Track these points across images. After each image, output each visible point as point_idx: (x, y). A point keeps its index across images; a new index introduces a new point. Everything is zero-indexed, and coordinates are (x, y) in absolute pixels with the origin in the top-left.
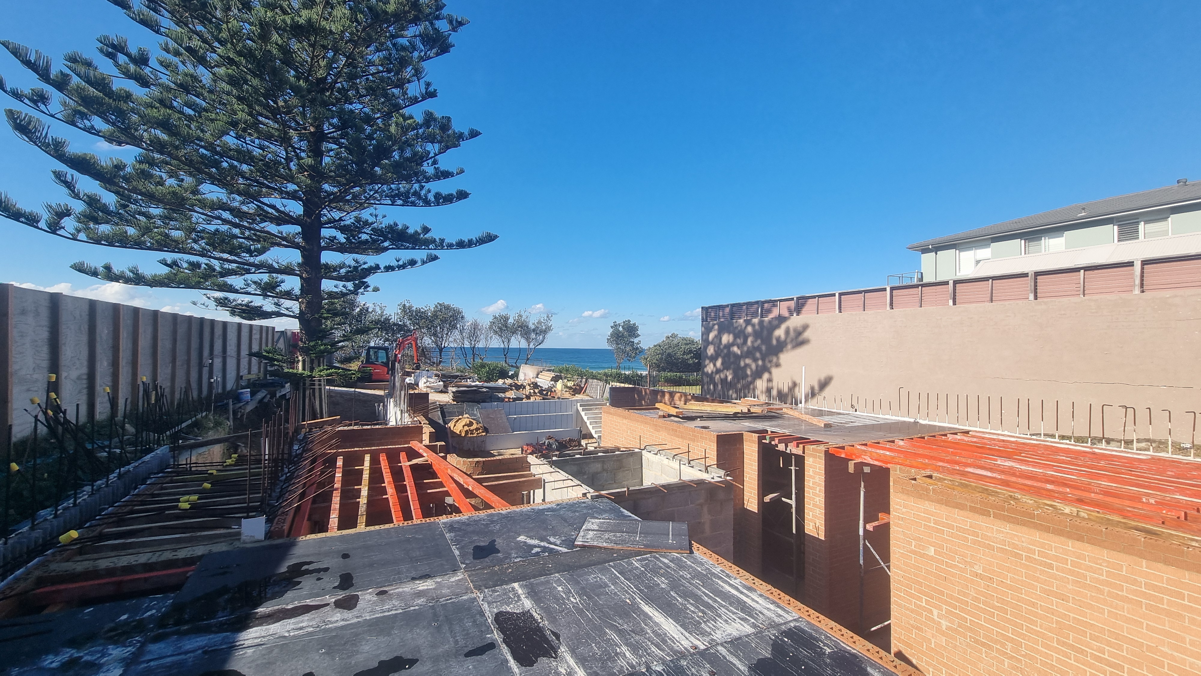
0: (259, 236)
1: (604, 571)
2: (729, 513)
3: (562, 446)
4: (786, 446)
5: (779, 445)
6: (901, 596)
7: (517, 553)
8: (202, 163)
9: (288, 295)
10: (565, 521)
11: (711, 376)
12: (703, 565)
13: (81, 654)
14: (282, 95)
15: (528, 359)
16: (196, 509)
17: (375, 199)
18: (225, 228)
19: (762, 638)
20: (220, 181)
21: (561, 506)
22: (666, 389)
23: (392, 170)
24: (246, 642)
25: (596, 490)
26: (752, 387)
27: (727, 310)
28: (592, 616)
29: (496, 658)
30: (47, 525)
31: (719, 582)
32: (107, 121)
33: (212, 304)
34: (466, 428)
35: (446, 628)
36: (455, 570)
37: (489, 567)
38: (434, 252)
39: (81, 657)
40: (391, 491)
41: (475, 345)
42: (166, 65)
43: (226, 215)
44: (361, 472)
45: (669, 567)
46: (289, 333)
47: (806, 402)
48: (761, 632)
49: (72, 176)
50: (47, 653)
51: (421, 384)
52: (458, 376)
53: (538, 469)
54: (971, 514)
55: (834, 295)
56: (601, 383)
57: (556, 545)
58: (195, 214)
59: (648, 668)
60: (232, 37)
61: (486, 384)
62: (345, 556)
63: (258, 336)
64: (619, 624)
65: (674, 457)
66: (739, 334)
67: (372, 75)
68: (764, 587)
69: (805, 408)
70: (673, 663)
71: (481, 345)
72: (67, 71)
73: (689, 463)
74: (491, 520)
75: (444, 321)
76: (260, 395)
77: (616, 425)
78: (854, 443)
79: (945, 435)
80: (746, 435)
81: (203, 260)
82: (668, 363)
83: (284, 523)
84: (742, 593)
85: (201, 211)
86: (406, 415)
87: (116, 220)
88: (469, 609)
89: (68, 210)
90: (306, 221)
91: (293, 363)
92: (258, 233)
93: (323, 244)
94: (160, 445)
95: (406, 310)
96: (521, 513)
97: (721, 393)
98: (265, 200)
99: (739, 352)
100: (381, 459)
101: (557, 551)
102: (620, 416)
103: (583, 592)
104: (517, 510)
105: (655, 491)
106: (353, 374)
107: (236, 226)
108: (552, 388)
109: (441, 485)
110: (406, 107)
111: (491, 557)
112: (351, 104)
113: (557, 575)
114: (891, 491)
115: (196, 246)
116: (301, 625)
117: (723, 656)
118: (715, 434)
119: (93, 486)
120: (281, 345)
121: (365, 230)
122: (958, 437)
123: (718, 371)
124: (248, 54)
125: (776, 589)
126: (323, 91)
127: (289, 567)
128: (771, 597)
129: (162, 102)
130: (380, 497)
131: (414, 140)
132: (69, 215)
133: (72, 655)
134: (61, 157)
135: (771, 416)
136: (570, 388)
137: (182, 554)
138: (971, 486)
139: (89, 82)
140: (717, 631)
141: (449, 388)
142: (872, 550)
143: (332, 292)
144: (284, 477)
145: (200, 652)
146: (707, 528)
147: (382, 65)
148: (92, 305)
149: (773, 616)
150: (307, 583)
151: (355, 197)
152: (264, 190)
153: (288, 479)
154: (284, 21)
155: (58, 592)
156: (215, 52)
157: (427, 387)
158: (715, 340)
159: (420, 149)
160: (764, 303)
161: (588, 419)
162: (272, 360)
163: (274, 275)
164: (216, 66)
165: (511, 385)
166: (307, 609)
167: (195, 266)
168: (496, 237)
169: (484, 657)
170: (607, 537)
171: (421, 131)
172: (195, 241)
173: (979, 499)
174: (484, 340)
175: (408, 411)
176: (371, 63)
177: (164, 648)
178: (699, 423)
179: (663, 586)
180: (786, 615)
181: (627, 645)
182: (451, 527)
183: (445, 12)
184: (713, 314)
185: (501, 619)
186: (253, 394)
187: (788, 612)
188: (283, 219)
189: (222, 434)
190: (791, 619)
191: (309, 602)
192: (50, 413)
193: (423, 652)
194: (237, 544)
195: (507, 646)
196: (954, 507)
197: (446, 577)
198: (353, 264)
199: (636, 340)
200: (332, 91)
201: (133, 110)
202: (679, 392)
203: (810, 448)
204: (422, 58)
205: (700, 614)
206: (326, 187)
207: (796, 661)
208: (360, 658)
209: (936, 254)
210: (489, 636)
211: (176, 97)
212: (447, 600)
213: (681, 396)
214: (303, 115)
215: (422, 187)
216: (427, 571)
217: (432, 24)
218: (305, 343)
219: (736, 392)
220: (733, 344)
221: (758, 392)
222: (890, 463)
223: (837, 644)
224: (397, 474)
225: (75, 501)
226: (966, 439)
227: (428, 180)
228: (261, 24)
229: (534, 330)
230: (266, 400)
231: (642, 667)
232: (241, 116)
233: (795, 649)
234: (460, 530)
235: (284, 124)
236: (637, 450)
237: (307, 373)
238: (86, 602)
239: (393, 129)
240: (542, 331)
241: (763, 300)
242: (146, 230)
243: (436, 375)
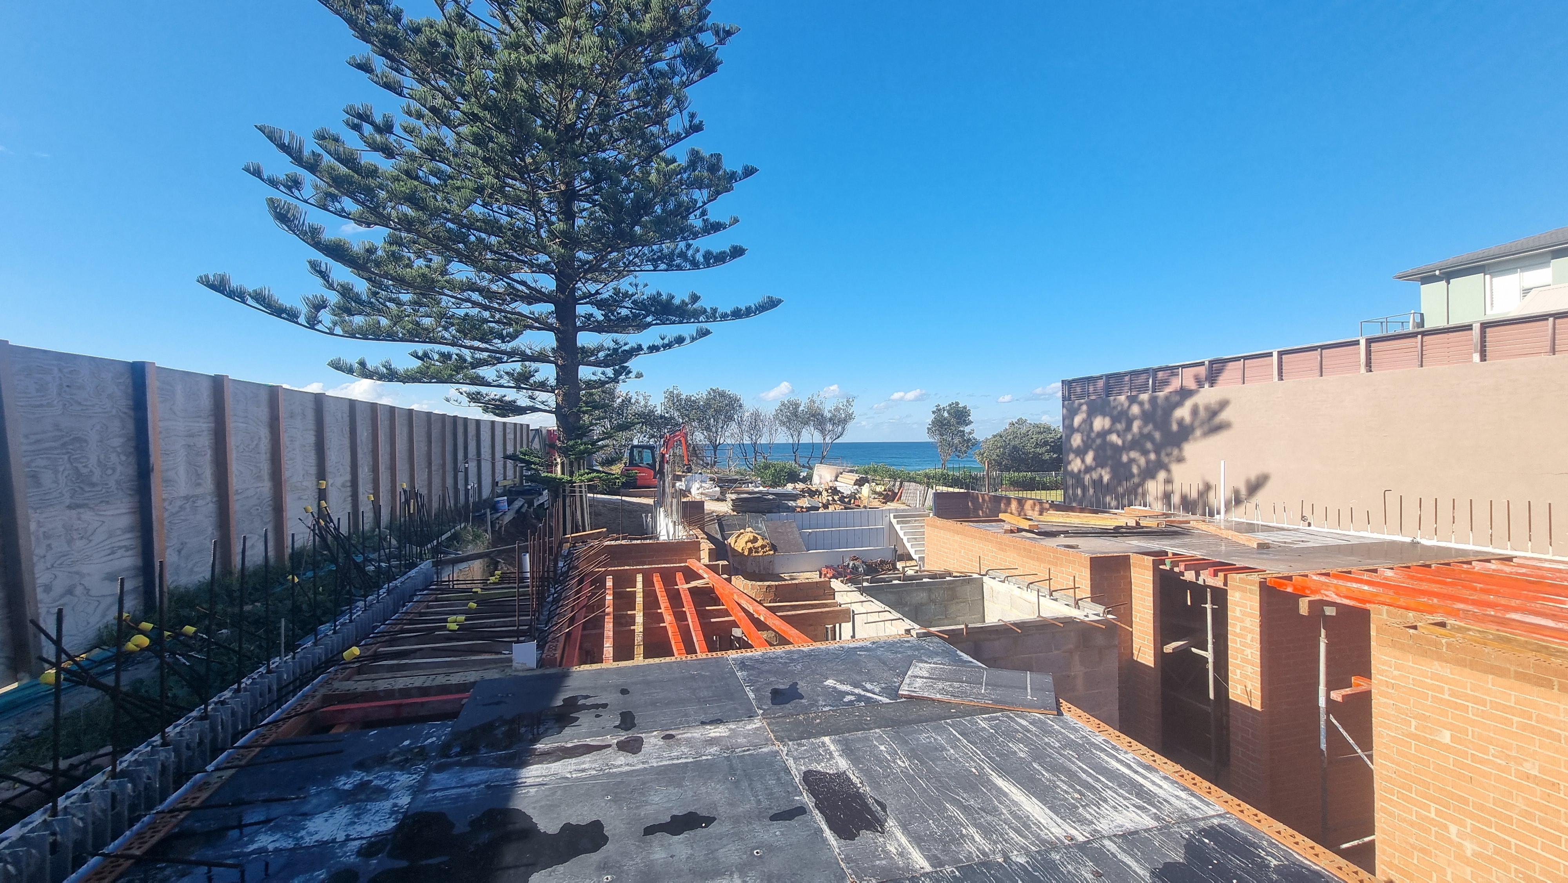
0: (510, 318)
1: (939, 729)
2: (1111, 665)
3: (872, 569)
4: (1198, 575)
5: (1186, 573)
6: (1392, 800)
7: (825, 701)
8: (450, 239)
9: (542, 386)
10: (884, 663)
11: (1078, 477)
12: (1077, 731)
13: (371, 778)
14: (529, 151)
15: (823, 457)
16: (465, 631)
17: (635, 264)
18: (475, 311)
19: (1169, 835)
20: (468, 258)
21: (877, 646)
22: (1011, 494)
23: (654, 229)
24: (528, 780)
25: (922, 626)
26: (1140, 490)
27: (1101, 383)
28: (926, 785)
29: (808, 826)
30: (327, 641)
31: (1102, 755)
32: (357, 201)
33: (465, 399)
34: (750, 545)
35: (745, 784)
36: (751, 716)
37: (792, 716)
38: (705, 326)
39: (371, 781)
40: (669, 619)
41: (756, 440)
42: (409, 131)
43: (476, 296)
44: (633, 595)
45: (1028, 731)
46: (544, 432)
47: (1226, 512)
48: (1167, 827)
49: (326, 264)
50: (340, 775)
51: (694, 491)
52: (736, 480)
53: (845, 596)
54: (1517, 683)
55: (1270, 355)
56: (921, 488)
57: (874, 693)
58: (444, 297)
59: (1007, 858)
60: (476, 88)
61: (772, 490)
62: (624, 692)
63: (512, 436)
64: (963, 798)
65: (1028, 587)
66: (1121, 417)
67: (626, 112)
68: (1171, 767)
69: (1226, 521)
70: (1041, 855)
71: (763, 440)
72: (319, 150)
73: (1051, 595)
74: (791, 658)
75: (718, 411)
76: (517, 504)
77: (944, 543)
78: (1306, 572)
79: (1470, 563)
80: (1134, 559)
81: (454, 350)
82: (1013, 459)
83: (555, 650)
84: (1136, 772)
85: (450, 293)
86: (681, 527)
87: (368, 310)
88: (771, 764)
89: (324, 302)
90: (559, 298)
91: (550, 466)
92: (509, 315)
93: (578, 324)
94: (422, 559)
95: (674, 399)
96: (827, 652)
97: (1094, 499)
98: (515, 276)
99: (1120, 442)
100: (655, 579)
101: (876, 701)
102: (949, 530)
103: (912, 754)
104: (821, 647)
105: (1003, 631)
106: (618, 478)
107: (486, 308)
108: (856, 494)
109: (726, 613)
110: (667, 147)
111: (793, 703)
112: (604, 151)
113: (877, 730)
114: (1373, 643)
115: (447, 335)
116: (583, 766)
117: (1112, 853)
118: (1088, 556)
119: (365, 601)
120: (536, 445)
121: (625, 304)
122: (1493, 566)
123: (1088, 470)
124: (492, 107)
125: (1188, 772)
126: (572, 140)
127: (564, 700)
128: (1180, 780)
129: (407, 173)
130: (657, 625)
131: (677, 188)
132: (325, 307)
133: (363, 777)
134: (318, 245)
135: (1171, 532)
136: (880, 494)
137: (456, 679)
138: (1516, 640)
139: (339, 159)
140: (1101, 820)
141: (727, 495)
142: (1341, 730)
143: (590, 380)
144: (551, 598)
145: (483, 786)
146: (1080, 683)
147: (638, 99)
148: (352, 404)
149: (1186, 807)
150: (585, 720)
151: (613, 264)
152: (513, 264)
153: (556, 601)
154: (529, 62)
155: (342, 711)
156: (458, 109)
157: (702, 494)
158: (1083, 425)
159: (685, 198)
160: (1156, 371)
161: (905, 534)
162: (529, 463)
163: (527, 363)
164: (459, 125)
165: (803, 491)
166: (589, 749)
167: (445, 357)
168: (780, 301)
169: (793, 822)
170: (940, 687)
171: (685, 176)
172: (446, 329)
173: (1532, 661)
174: (767, 434)
175: (682, 523)
176: (625, 98)
177: (448, 779)
178: (1062, 540)
179: (1022, 755)
180: (1205, 808)
181: (975, 825)
182: (743, 664)
183: (709, 21)
184: (1078, 390)
185: (812, 779)
186: (510, 503)
187: (1208, 804)
188: (535, 296)
189: (481, 549)
190: (1213, 813)
191: (589, 741)
192: (323, 523)
193: (721, 810)
194: (509, 672)
195: (821, 812)
196: (1486, 672)
197: (741, 724)
198: (612, 345)
199: (967, 429)
200: (583, 138)
201: (381, 187)
202: (1031, 499)
203: (1235, 578)
204: (684, 83)
205: (1077, 795)
206: (581, 254)
207: (1223, 872)
208: (649, 810)
209: (1448, 283)
210: (797, 798)
211: (421, 166)
212: (744, 751)
213: (1035, 504)
214: (552, 170)
215: (689, 246)
216: (719, 716)
217: (694, 38)
218: (563, 442)
219: (1117, 499)
220: (1110, 431)
221: (1150, 499)
222: (1370, 602)
223: (1287, 855)
224: (675, 598)
225: (351, 617)
226: (1507, 569)
227: (695, 236)
228: (505, 69)
229: (831, 419)
230: (524, 510)
231: (998, 856)
232: (489, 180)
233: (1222, 855)
234: (753, 668)
235: (533, 185)
236: (975, 576)
237: (567, 477)
238: (369, 725)
239: (653, 177)
240: (841, 420)
241: (1156, 366)
242: (397, 320)
243: (712, 479)
